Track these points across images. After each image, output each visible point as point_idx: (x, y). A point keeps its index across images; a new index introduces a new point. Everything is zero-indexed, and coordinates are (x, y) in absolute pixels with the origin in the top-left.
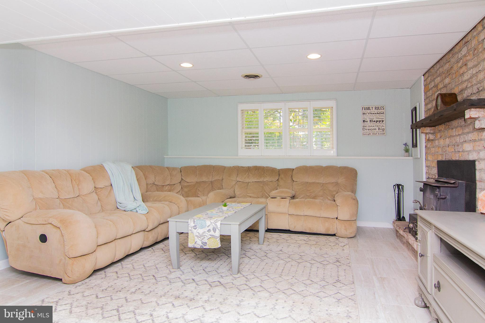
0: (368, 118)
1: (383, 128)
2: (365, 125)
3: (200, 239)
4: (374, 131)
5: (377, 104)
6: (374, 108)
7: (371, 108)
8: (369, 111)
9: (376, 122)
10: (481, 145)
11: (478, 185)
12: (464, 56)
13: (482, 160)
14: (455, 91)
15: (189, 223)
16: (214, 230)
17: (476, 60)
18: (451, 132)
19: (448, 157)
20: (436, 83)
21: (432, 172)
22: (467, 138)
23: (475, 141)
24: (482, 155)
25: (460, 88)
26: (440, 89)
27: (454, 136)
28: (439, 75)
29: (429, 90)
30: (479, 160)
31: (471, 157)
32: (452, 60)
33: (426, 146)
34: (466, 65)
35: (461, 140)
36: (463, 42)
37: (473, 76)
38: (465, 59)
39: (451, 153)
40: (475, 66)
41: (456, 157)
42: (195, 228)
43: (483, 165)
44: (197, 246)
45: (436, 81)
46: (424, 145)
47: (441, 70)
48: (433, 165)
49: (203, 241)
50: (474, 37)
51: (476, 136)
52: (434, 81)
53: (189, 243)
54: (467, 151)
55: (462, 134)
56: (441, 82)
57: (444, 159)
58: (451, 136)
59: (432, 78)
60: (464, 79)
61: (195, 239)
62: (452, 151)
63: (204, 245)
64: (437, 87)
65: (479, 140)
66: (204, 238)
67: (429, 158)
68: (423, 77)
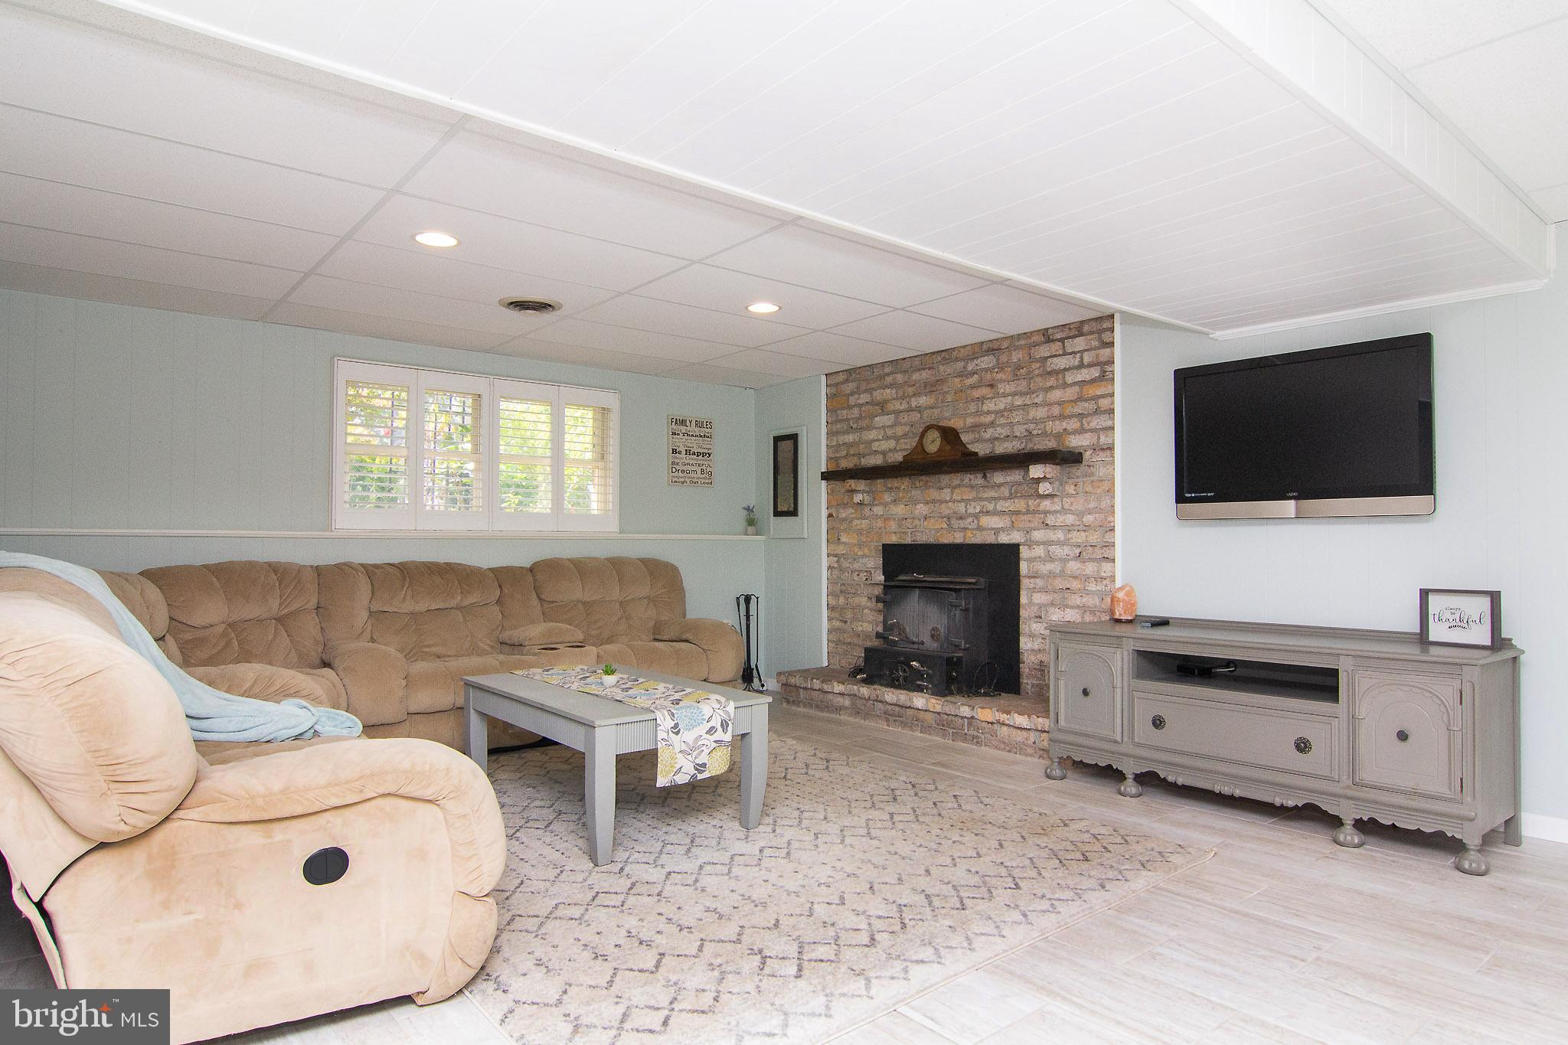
0: (681, 443)
1: (709, 469)
2: (677, 461)
3: (689, 757)
4: (693, 475)
5: (703, 415)
6: (693, 423)
7: (688, 423)
8: (683, 429)
9: (698, 456)
10: (1036, 521)
11: (1025, 583)
12: (986, 370)
13: (1038, 543)
14: (952, 424)
15: (659, 722)
16: (724, 725)
17: (1023, 385)
18: (934, 494)
19: (922, 538)
20: (878, 398)
21: (856, 566)
22: (991, 507)
23: (1017, 513)
24: (1038, 535)
25: (970, 421)
26: (894, 412)
27: (946, 502)
28: (891, 386)
29: (850, 407)
30: (1030, 544)
31: (1004, 539)
32: (942, 368)
33: (830, 516)
34: (991, 386)
35: (971, 510)
36: (985, 347)
37: (1011, 409)
38: (989, 376)
39: (937, 531)
40: (1022, 394)
41: (954, 538)
42: (676, 729)
43: (1039, 551)
44: (682, 779)
45: (878, 395)
46: (824, 513)
47: (900, 378)
48: (860, 553)
49: (699, 761)
50: (1020, 347)
51: (1019, 504)
52: (871, 394)
53: (659, 777)
54: (992, 529)
55: (974, 500)
56: (897, 399)
57: (908, 540)
58: (934, 501)
59: (863, 386)
60: (985, 408)
61: (676, 763)
62: (938, 526)
63: (701, 772)
64: (882, 406)
65: (1028, 512)
66: (699, 754)
67: (844, 539)
68: (824, 378)
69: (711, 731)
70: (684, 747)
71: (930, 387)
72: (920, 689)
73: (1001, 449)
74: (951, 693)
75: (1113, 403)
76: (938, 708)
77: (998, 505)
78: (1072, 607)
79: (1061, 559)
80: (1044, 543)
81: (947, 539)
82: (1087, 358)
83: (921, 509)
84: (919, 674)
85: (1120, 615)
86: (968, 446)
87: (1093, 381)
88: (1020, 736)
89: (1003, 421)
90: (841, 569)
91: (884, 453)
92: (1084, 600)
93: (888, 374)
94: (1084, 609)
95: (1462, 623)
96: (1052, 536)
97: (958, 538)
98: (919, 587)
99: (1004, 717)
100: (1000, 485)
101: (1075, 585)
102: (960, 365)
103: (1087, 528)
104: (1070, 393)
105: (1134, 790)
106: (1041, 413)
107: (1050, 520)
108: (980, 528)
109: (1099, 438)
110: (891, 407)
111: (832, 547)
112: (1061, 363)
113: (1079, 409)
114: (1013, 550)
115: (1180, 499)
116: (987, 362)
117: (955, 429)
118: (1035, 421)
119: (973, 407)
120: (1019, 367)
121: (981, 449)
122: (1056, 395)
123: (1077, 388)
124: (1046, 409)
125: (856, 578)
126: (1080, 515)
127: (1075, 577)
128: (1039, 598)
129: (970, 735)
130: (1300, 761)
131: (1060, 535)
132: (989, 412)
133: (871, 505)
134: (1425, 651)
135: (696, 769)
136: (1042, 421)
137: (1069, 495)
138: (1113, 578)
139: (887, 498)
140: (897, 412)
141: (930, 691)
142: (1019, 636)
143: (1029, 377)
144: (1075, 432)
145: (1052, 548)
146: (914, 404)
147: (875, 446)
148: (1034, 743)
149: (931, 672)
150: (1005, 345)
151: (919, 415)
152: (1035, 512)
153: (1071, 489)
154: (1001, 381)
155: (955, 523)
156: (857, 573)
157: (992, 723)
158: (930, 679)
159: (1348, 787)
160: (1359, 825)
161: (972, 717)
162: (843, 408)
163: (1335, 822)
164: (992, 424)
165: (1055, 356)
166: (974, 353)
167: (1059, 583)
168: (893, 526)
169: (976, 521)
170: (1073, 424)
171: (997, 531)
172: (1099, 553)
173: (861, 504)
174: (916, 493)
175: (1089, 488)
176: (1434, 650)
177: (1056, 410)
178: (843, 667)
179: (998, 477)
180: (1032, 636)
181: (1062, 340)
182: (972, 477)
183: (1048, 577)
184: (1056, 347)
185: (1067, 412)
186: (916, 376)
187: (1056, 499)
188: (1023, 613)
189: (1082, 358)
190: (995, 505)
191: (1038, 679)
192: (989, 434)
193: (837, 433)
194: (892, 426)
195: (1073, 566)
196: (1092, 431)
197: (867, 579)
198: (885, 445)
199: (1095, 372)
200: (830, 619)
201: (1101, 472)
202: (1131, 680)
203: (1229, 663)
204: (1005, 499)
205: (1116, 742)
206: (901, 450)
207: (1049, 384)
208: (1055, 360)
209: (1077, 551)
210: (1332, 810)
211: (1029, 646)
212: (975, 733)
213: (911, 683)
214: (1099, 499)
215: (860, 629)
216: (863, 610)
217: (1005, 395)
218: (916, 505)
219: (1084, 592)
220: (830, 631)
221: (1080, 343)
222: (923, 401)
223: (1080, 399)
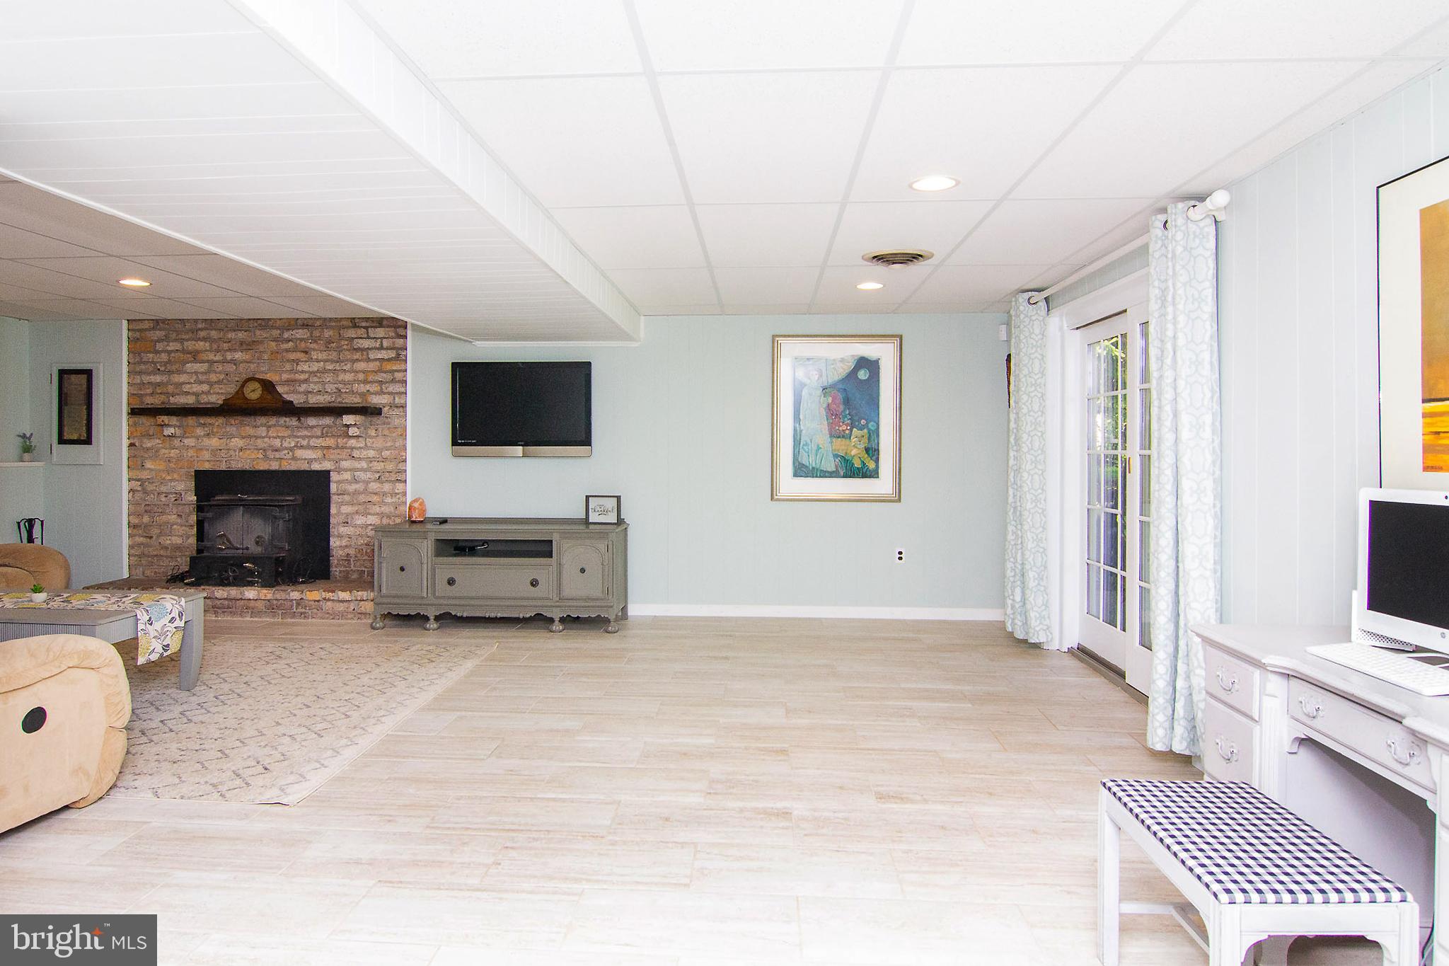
3: (159, 641)
10: (344, 454)
11: (334, 498)
12: (301, 340)
13: (346, 470)
14: (268, 377)
15: (139, 617)
16: (181, 615)
17: (334, 355)
18: (250, 431)
19: (236, 466)
20: (190, 348)
21: (163, 489)
22: (305, 443)
23: (328, 448)
24: (345, 464)
25: (285, 376)
26: (208, 361)
27: (263, 438)
28: (204, 339)
29: (157, 352)
30: (339, 471)
31: (316, 467)
32: (258, 333)
33: (132, 445)
34: (306, 352)
35: (286, 445)
36: (300, 322)
37: (325, 371)
38: (303, 345)
39: (253, 460)
40: (332, 361)
41: (270, 466)
42: (150, 622)
43: (347, 476)
44: (154, 657)
45: (190, 345)
46: (125, 442)
47: (214, 334)
48: (169, 478)
49: (165, 643)
50: (332, 328)
51: (330, 442)
52: (182, 344)
53: (139, 657)
54: (305, 459)
55: (289, 437)
56: (210, 351)
57: (223, 467)
58: (250, 437)
59: (174, 336)
60: (299, 368)
61: (150, 646)
62: (253, 456)
63: (166, 651)
64: (195, 356)
65: (337, 447)
66: (165, 638)
67: (148, 465)
68: (125, 323)
69: (172, 620)
70: (156, 634)
71: (245, 346)
72: (251, 584)
73: (314, 400)
74: (278, 584)
75: (405, 376)
76: (269, 596)
77: (311, 442)
78: (374, 515)
79: (364, 481)
80: (350, 470)
81: (263, 466)
82: (385, 344)
83: (237, 442)
84: (251, 573)
85: (416, 518)
86: (283, 395)
87: (389, 360)
88: (341, 607)
89: (316, 379)
90: (145, 492)
91: (196, 394)
92: (383, 509)
93: (201, 330)
94: (382, 515)
95: (605, 512)
96: (357, 465)
97: (274, 466)
98: (243, 505)
99: (329, 595)
100: (312, 427)
101: (375, 499)
102: (276, 333)
103: (385, 460)
104: (372, 366)
105: (435, 626)
106: (349, 377)
107: (356, 453)
108: (294, 458)
109: (394, 399)
110: (204, 357)
111: (135, 474)
112: (366, 344)
113: (381, 377)
114: (325, 475)
115: (454, 443)
116: (301, 333)
117: (271, 382)
118: (343, 382)
119: (288, 366)
120: (330, 342)
121: (297, 399)
122: (361, 366)
123: (378, 363)
124: (353, 374)
125: (163, 499)
126: (380, 451)
127: (376, 494)
128: (346, 509)
129: (298, 613)
130: (534, 592)
131: (364, 464)
132: (303, 372)
133: (183, 437)
134: (587, 528)
135: (164, 649)
136: (349, 383)
137: (371, 437)
138: (405, 494)
139: (200, 431)
140: (211, 362)
141: (259, 585)
142: (329, 537)
143: (339, 350)
144: (376, 393)
145: (357, 474)
146: (229, 357)
147: (186, 388)
148: (354, 610)
149: (260, 570)
150: (318, 323)
151: (234, 367)
152: (343, 448)
153: (373, 433)
154: (314, 350)
155: (271, 454)
156: (164, 495)
157: (318, 601)
158: (259, 576)
159: (558, 602)
160: (562, 620)
161: (302, 599)
162: (150, 352)
163: (551, 620)
164: (306, 381)
165: (361, 338)
166: (289, 325)
167: (362, 498)
168: (207, 455)
169: (291, 453)
170: (375, 388)
171: (310, 461)
172: (393, 476)
173: (172, 436)
174: (233, 430)
175: (386, 432)
176: (591, 527)
177: (361, 376)
178: (147, 577)
179: (312, 421)
180: (340, 536)
181: (366, 328)
182: (287, 419)
183: (354, 494)
184: (361, 332)
185: (370, 379)
186: (231, 335)
187: (360, 439)
188: (332, 520)
189: (382, 342)
190: (309, 441)
191: (345, 567)
192: (303, 387)
193: (140, 373)
194: (206, 373)
195: (374, 486)
196: (389, 393)
197: (176, 500)
198: (196, 388)
199: (392, 354)
200: (130, 536)
201: (397, 422)
202: (434, 558)
203: (485, 542)
204: (317, 437)
205: (423, 598)
206: (214, 393)
207: (355, 357)
208: (360, 341)
209: (377, 476)
210: (549, 615)
211: (338, 543)
212: (304, 610)
213: (243, 580)
214: (394, 441)
215: (168, 542)
216: (172, 526)
217: (318, 361)
218: (231, 438)
219: (383, 503)
220: (131, 547)
221: (380, 332)
222: (238, 355)
223: (380, 371)
